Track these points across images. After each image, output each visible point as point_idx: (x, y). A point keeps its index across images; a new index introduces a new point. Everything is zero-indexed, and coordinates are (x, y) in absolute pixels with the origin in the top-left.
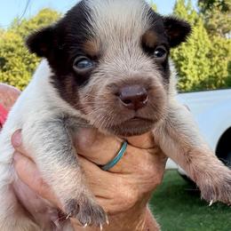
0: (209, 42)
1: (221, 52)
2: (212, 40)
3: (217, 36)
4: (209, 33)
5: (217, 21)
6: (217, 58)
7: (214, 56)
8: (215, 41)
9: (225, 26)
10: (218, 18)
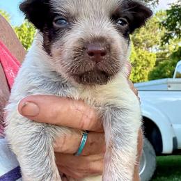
0: (135, 53)
1: (144, 62)
2: (138, 52)
3: (142, 48)
4: (135, 45)
5: (143, 36)
6: (140, 67)
7: (138, 66)
8: (140, 53)
9: (149, 41)
10: (143, 34)
